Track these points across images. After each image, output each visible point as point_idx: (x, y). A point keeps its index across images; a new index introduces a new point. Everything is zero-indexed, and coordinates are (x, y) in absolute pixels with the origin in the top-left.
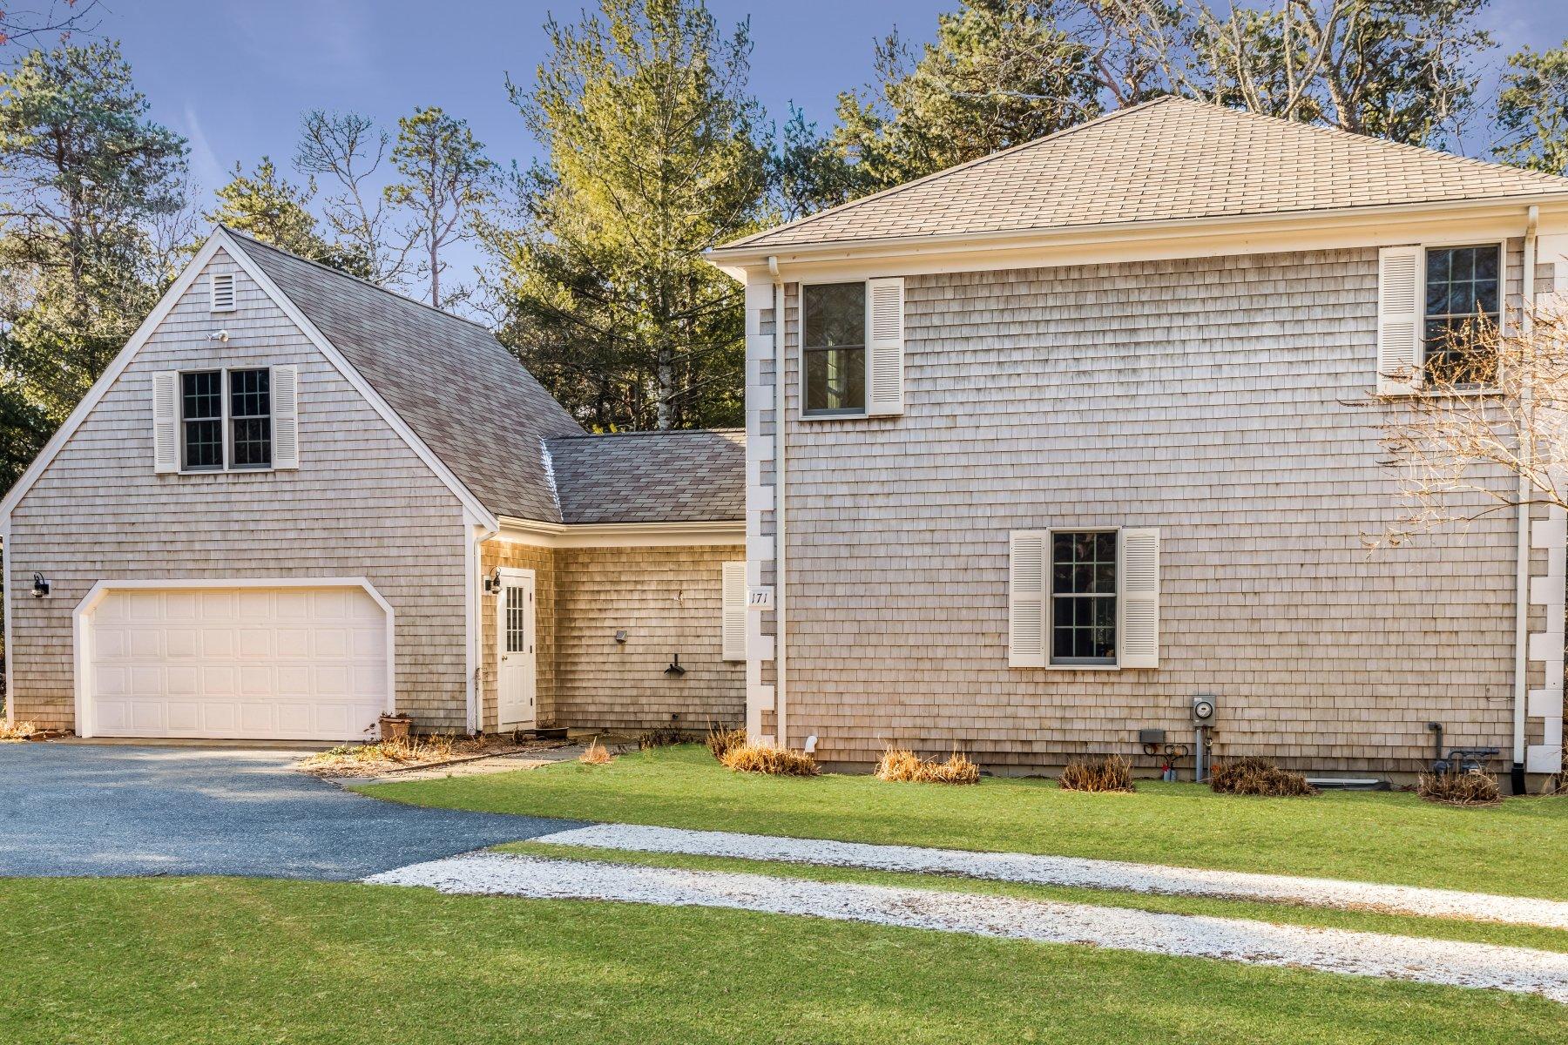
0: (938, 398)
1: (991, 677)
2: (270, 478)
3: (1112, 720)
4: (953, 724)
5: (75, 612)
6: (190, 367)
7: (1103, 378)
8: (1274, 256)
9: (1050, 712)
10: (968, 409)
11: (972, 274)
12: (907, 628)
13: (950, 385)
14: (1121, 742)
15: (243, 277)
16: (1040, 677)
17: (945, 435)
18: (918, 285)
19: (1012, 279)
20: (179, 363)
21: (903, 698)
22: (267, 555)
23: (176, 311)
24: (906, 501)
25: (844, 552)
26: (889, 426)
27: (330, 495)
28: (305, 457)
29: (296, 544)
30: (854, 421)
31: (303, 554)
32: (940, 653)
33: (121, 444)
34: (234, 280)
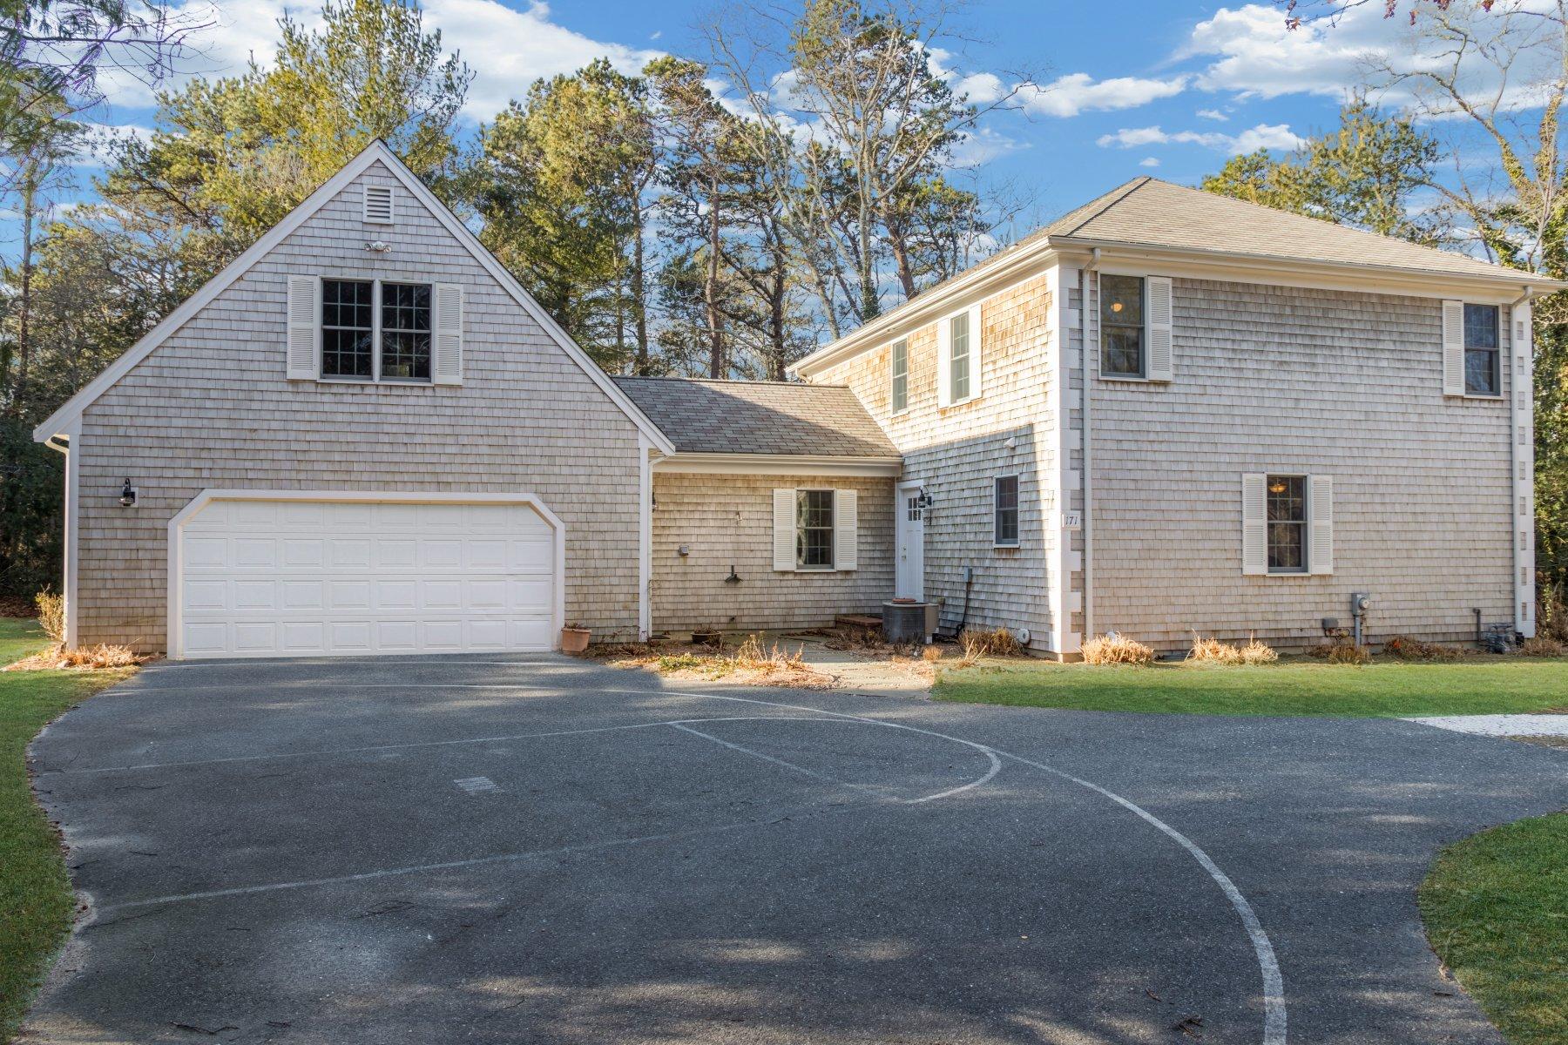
0: (1194, 371)
1: (1232, 582)
2: (429, 392)
3: (1305, 612)
4: (1207, 618)
5: (171, 523)
6: (334, 274)
7: (1296, 367)
8: (1390, 297)
9: (1268, 608)
10: (1214, 382)
11: (1215, 282)
12: (1176, 545)
13: (1201, 362)
14: (1311, 628)
15: (404, 192)
16: (1261, 582)
17: (1198, 400)
18: (1181, 284)
19: (1240, 290)
20: (321, 270)
21: (1173, 600)
22: (422, 468)
23: (319, 216)
24: (1173, 447)
25: (1131, 485)
26: (1161, 389)
27: (497, 412)
28: (470, 374)
29: (458, 459)
30: (1138, 384)
31: (465, 469)
32: (1198, 564)
33: (242, 346)
34: (392, 194)
